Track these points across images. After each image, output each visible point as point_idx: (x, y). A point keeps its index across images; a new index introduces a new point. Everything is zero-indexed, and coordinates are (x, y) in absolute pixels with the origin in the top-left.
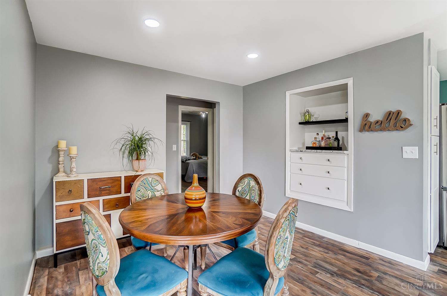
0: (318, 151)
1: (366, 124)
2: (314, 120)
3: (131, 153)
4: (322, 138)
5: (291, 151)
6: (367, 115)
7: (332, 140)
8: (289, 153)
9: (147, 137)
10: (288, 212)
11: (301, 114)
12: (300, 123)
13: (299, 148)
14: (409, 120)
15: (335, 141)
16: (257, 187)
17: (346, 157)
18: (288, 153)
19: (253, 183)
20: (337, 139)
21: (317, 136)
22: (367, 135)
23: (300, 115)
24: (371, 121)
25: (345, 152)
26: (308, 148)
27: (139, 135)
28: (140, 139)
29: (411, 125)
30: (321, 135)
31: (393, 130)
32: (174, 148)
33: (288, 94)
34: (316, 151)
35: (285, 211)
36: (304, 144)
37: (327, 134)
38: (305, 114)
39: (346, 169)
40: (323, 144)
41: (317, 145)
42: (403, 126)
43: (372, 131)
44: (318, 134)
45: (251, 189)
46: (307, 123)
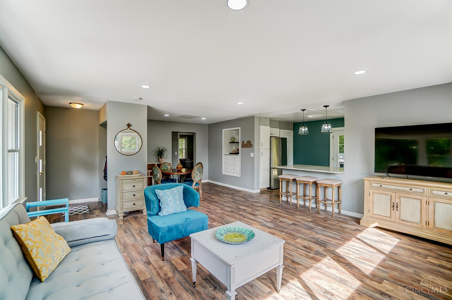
0: (232, 155)
1: (243, 144)
2: (236, 141)
3: (158, 155)
5: (224, 155)
6: (244, 141)
9: (165, 149)
11: (230, 138)
12: (230, 143)
15: (237, 150)
17: (239, 157)
27: (161, 148)
28: (162, 150)
29: (253, 146)
31: (249, 147)
32: (176, 153)
33: (223, 130)
38: (232, 138)
41: (234, 152)
46: (233, 142)
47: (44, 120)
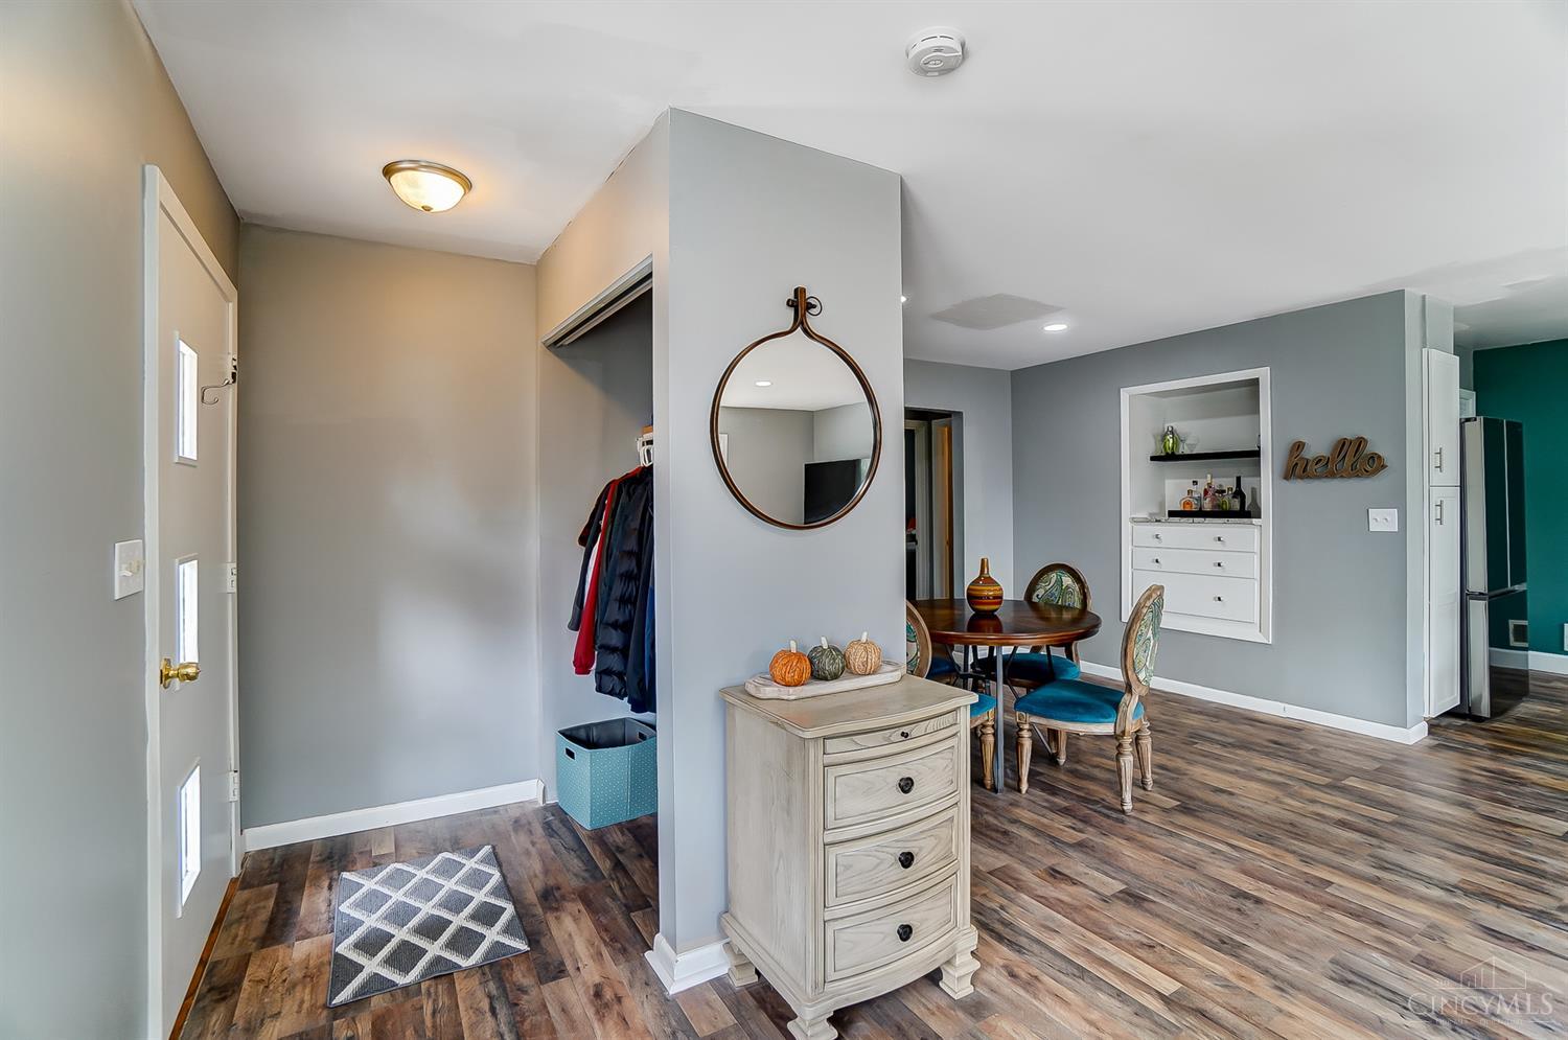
0: (1196, 520)
1: (1297, 464)
2: (1187, 451)
4: (1206, 492)
5: (1134, 521)
6: (1299, 446)
7: (1227, 498)
8: (1130, 525)
10: (1151, 600)
11: (1154, 436)
12: (1153, 458)
13: (1151, 514)
14: (1379, 457)
15: (1234, 497)
16: (1077, 587)
17: (1257, 531)
18: (1126, 526)
19: (1067, 580)
20: (1239, 494)
21: (1194, 488)
22: (1298, 486)
23: (1152, 441)
24: (1307, 457)
25: (1254, 521)
26: (1172, 514)
29: (1384, 467)
30: (1202, 485)
31: (1350, 476)
33: (1125, 394)
34: (1191, 520)
35: (1149, 598)
36: (1162, 504)
37: (1216, 484)
38: (1164, 437)
39: (1257, 558)
40: (1207, 506)
41: (1194, 506)
42: (1368, 468)
43: (1308, 477)
44: (1195, 483)
45: (1064, 591)
46: (1170, 457)
47: (228, 300)
